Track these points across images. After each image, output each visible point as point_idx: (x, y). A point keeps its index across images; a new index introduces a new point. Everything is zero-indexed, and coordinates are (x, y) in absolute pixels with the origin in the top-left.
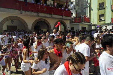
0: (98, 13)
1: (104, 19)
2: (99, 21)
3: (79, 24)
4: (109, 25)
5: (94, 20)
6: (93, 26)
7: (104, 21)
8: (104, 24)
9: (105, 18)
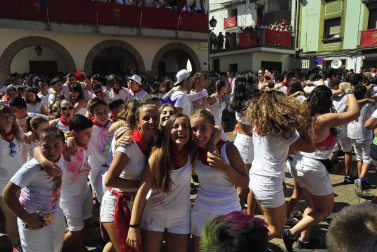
0: (322, 13)
1: (337, 36)
2: (325, 42)
3: (251, 53)
4: (352, 54)
5: (310, 39)
6: (305, 58)
7: (340, 40)
8: (340, 53)
9: (342, 33)
